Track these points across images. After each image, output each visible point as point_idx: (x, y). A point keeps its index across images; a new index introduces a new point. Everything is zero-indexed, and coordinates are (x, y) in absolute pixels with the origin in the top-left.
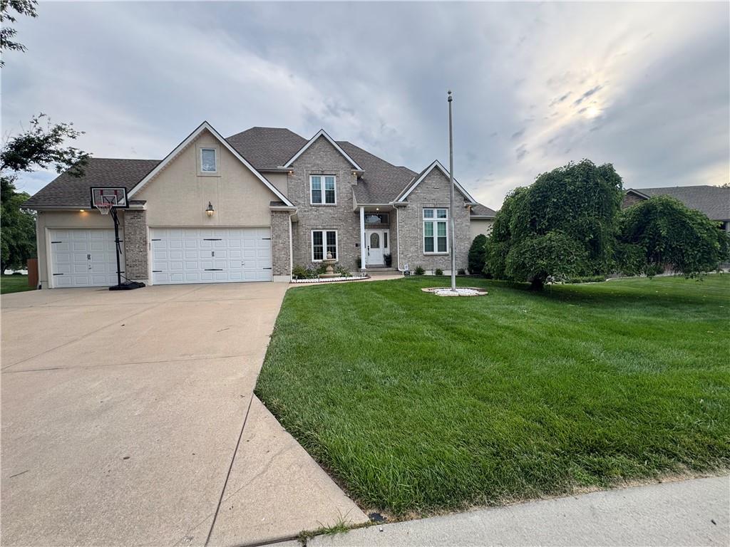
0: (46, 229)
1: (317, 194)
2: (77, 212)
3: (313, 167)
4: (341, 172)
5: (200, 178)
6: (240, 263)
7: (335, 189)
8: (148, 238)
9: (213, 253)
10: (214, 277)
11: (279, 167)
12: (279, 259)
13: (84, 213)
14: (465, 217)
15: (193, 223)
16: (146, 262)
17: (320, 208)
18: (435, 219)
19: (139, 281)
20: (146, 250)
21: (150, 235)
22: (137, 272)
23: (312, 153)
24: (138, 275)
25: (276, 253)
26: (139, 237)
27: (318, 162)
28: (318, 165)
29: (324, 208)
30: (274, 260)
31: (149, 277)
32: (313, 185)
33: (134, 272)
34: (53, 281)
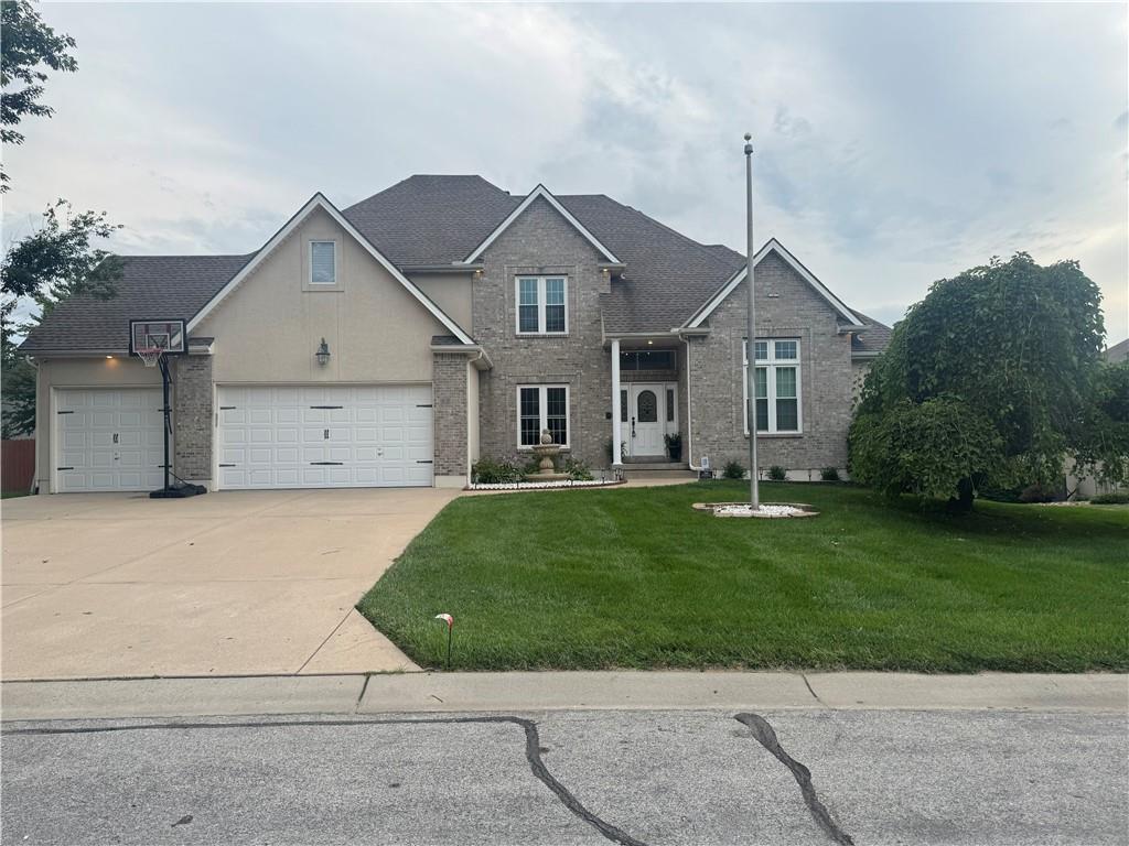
0: (52, 390)
1: (529, 314)
2: (102, 359)
3: (521, 260)
4: (578, 269)
5: (306, 295)
6: (376, 451)
7: (566, 303)
8: (215, 405)
9: (326, 432)
10: (329, 477)
11: (455, 263)
12: (445, 444)
13: (112, 362)
14: (839, 356)
15: (292, 378)
16: (209, 447)
17: (535, 342)
18: (771, 362)
19: (197, 483)
20: (209, 428)
21: (219, 400)
22: (194, 466)
23: (520, 233)
24: (195, 472)
25: (442, 433)
26: (199, 403)
27: (531, 250)
28: (532, 255)
29: (542, 342)
30: (436, 445)
31: (214, 477)
32: (522, 295)
33: (189, 465)
34: (57, 481)
